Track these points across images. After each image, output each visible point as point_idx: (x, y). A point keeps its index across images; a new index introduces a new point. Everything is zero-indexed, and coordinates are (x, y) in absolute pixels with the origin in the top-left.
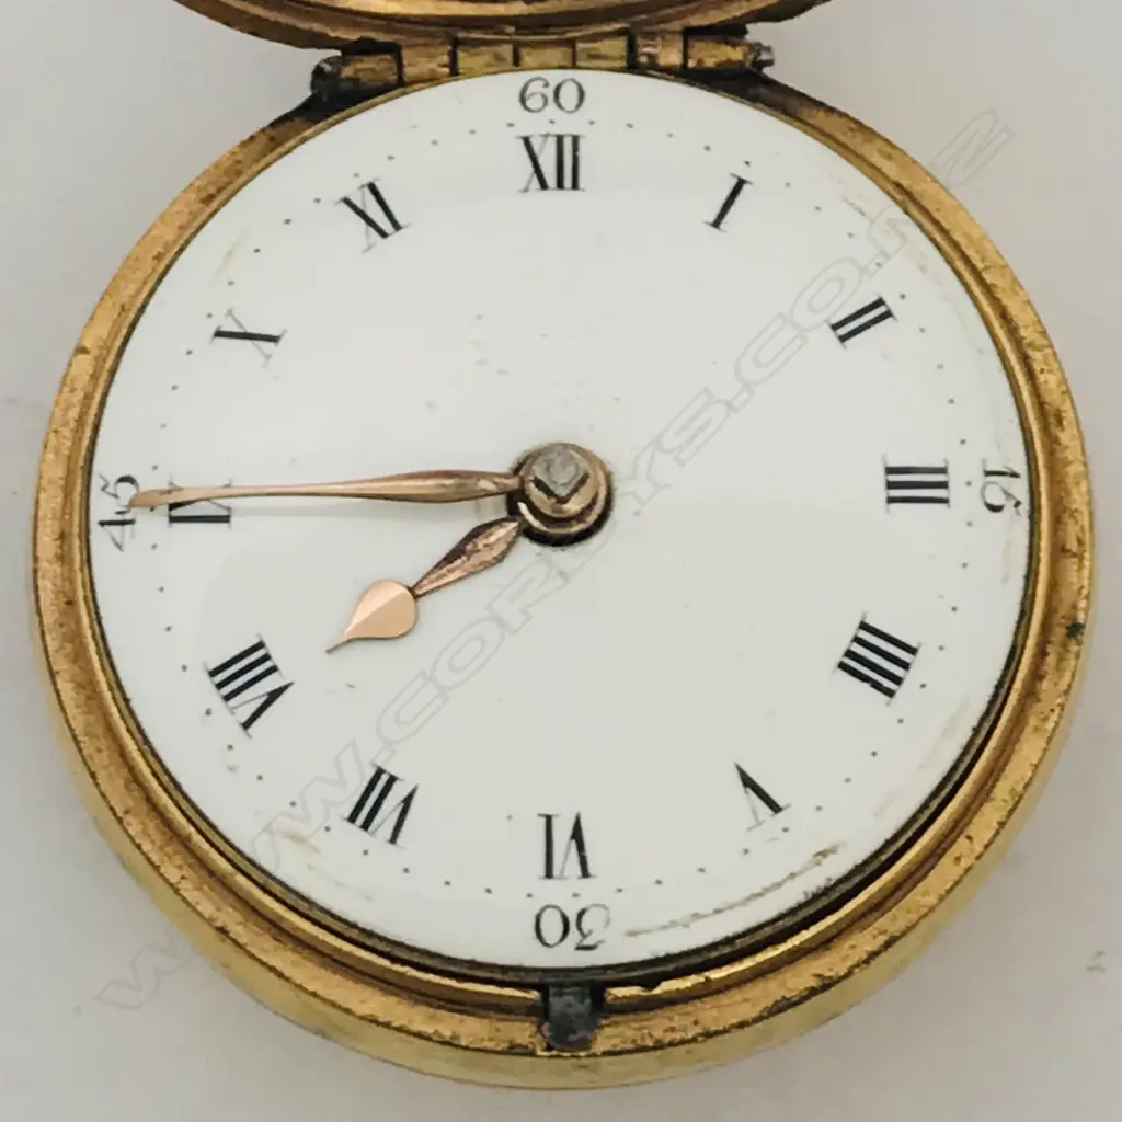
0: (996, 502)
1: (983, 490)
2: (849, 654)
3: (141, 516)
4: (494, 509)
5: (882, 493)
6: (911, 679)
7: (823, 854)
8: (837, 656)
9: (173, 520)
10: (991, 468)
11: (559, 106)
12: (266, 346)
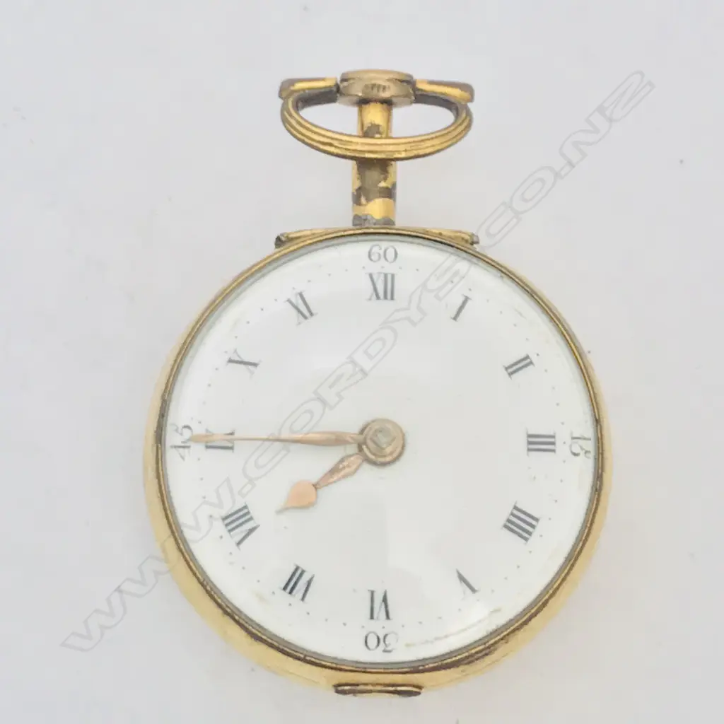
0: (576, 452)
1: (571, 446)
2: (509, 521)
3: (193, 445)
4: (352, 449)
5: (525, 446)
6: (536, 533)
7: (495, 611)
8: (503, 521)
9: (208, 447)
10: (575, 435)
11: (386, 259)
12: (251, 368)
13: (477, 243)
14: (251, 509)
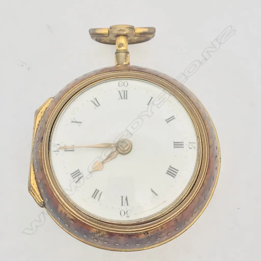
0: (190, 147)
1: (189, 146)
2: (168, 171)
3: (61, 150)
4: (114, 149)
5: (173, 146)
6: (177, 175)
7: (164, 202)
8: (166, 171)
9: (65, 151)
10: (190, 142)
11: (124, 86)
12: (80, 124)
14: (80, 170)
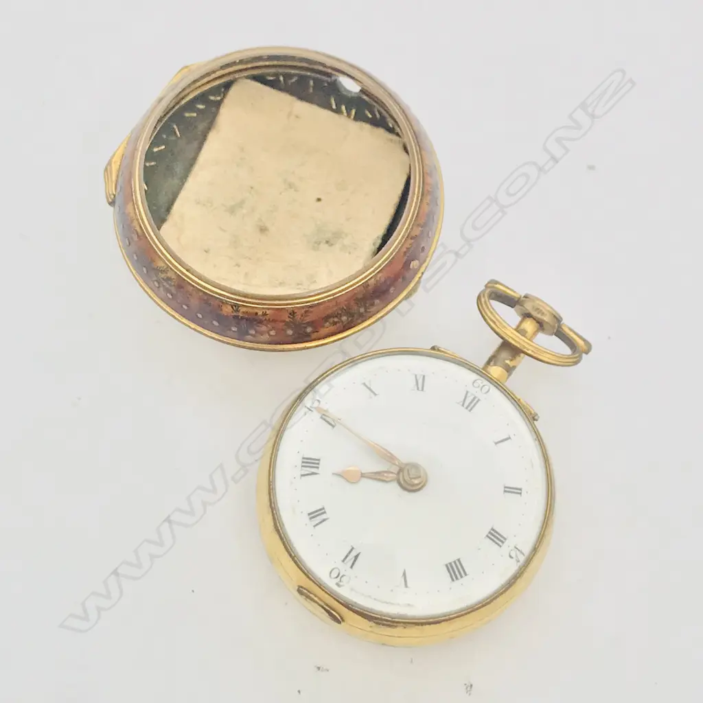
0: (512, 556)
1: (511, 551)
2: (450, 564)
3: (315, 412)
4: (395, 469)
5: (487, 533)
6: (461, 581)
7: (409, 605)
8: (447, 562)
9: (321, 418)
10: (517, 547)
11: (481, 389)
12: (372, 394)
13: (537, 420)
14: (321, 462)
